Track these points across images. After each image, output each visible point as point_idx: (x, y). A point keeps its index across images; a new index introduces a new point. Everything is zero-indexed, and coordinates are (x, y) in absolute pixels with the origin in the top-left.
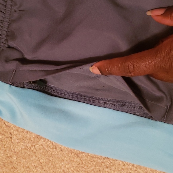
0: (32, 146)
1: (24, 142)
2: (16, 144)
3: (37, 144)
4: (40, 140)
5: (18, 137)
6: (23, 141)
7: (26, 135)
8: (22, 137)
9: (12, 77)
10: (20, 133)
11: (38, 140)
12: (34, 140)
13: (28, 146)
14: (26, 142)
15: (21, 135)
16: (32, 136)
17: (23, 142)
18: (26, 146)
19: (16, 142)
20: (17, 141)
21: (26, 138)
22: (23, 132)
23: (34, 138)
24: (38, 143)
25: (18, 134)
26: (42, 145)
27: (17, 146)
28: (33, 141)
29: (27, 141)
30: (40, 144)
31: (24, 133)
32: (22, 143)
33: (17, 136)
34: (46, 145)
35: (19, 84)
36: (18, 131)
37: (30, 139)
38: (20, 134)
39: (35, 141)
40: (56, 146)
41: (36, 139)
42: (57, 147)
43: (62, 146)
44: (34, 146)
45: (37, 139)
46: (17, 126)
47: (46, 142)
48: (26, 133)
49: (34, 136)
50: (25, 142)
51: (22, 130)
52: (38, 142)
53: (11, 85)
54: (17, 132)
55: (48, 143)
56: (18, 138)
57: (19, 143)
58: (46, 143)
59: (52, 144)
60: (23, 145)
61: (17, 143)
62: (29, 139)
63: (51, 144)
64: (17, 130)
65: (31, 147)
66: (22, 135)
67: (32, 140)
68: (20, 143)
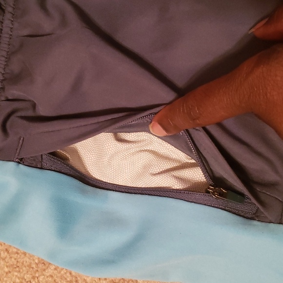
0: (34, 278)
1: (19, 271)
2: (5, 274)
3: (43, 275)
4: (47, 268)
5: (8, 262)
6: (17, 269)
7: (23, 258)
8: (15, 263)
9: (18, 150)
10: (13, 255)
11: (44, 267)
12: (38, 267)
13: (26, 278)
14: (23, 271)
15: (13, 259)
16: (34, 260)
17: (16, 271)
18: (23, 278)
19: (4, 271)
20: (6, 270)
21: (23, 263)
22: (17, 253)
23: (37, 264)
24: (44, 272)
25: (8, 257)
26: (51, 276)
27: (5, 279)
28: (35, 269)
29: (24, 268)
30: (48, 274)
31: (19, 256)
32: (16, 274)
33: (6, 260)
34: (59, 275)
35: (33, 162)
36: (8, 252)
37: (30, 266)
38: (11, 258)
39: (39, 270)
40: (76, 278)
41: (41, 266)
42: (79, 278)
43: (88, 277)
44: (36, 279)
45: (43, 265)
46: (6, 244)
47: (58, 270)
48: (23, 256)
49: (37, 261)
50: (21, 271)
51: (15, 250)
52: (44, 270)
53: (19, 163)
54: (6, 253)
55: (62, 272)
56: (8, 264)
57: (10, 272)
58: (60, 272)
59: (70, 273)
60: (16, 276)
61: (7, 273)
62: (28, 266)
63: (68, 274)
64: (7, 250)
65: (32, 280)
66: (15, 259)
67: (33, 268)
68: (12, 273)
